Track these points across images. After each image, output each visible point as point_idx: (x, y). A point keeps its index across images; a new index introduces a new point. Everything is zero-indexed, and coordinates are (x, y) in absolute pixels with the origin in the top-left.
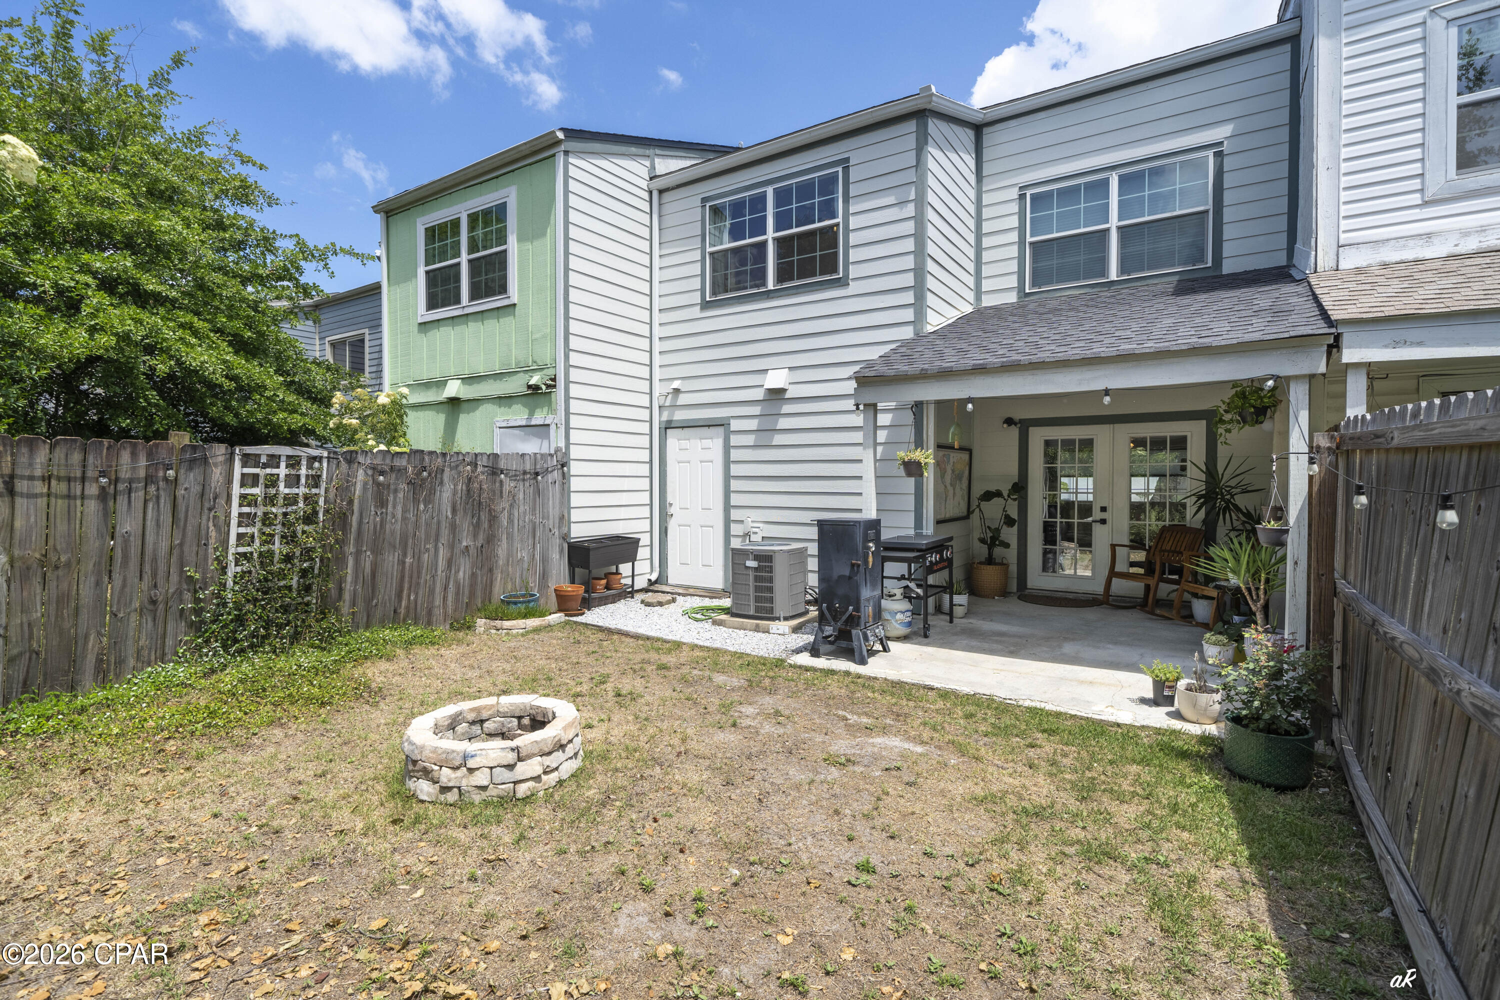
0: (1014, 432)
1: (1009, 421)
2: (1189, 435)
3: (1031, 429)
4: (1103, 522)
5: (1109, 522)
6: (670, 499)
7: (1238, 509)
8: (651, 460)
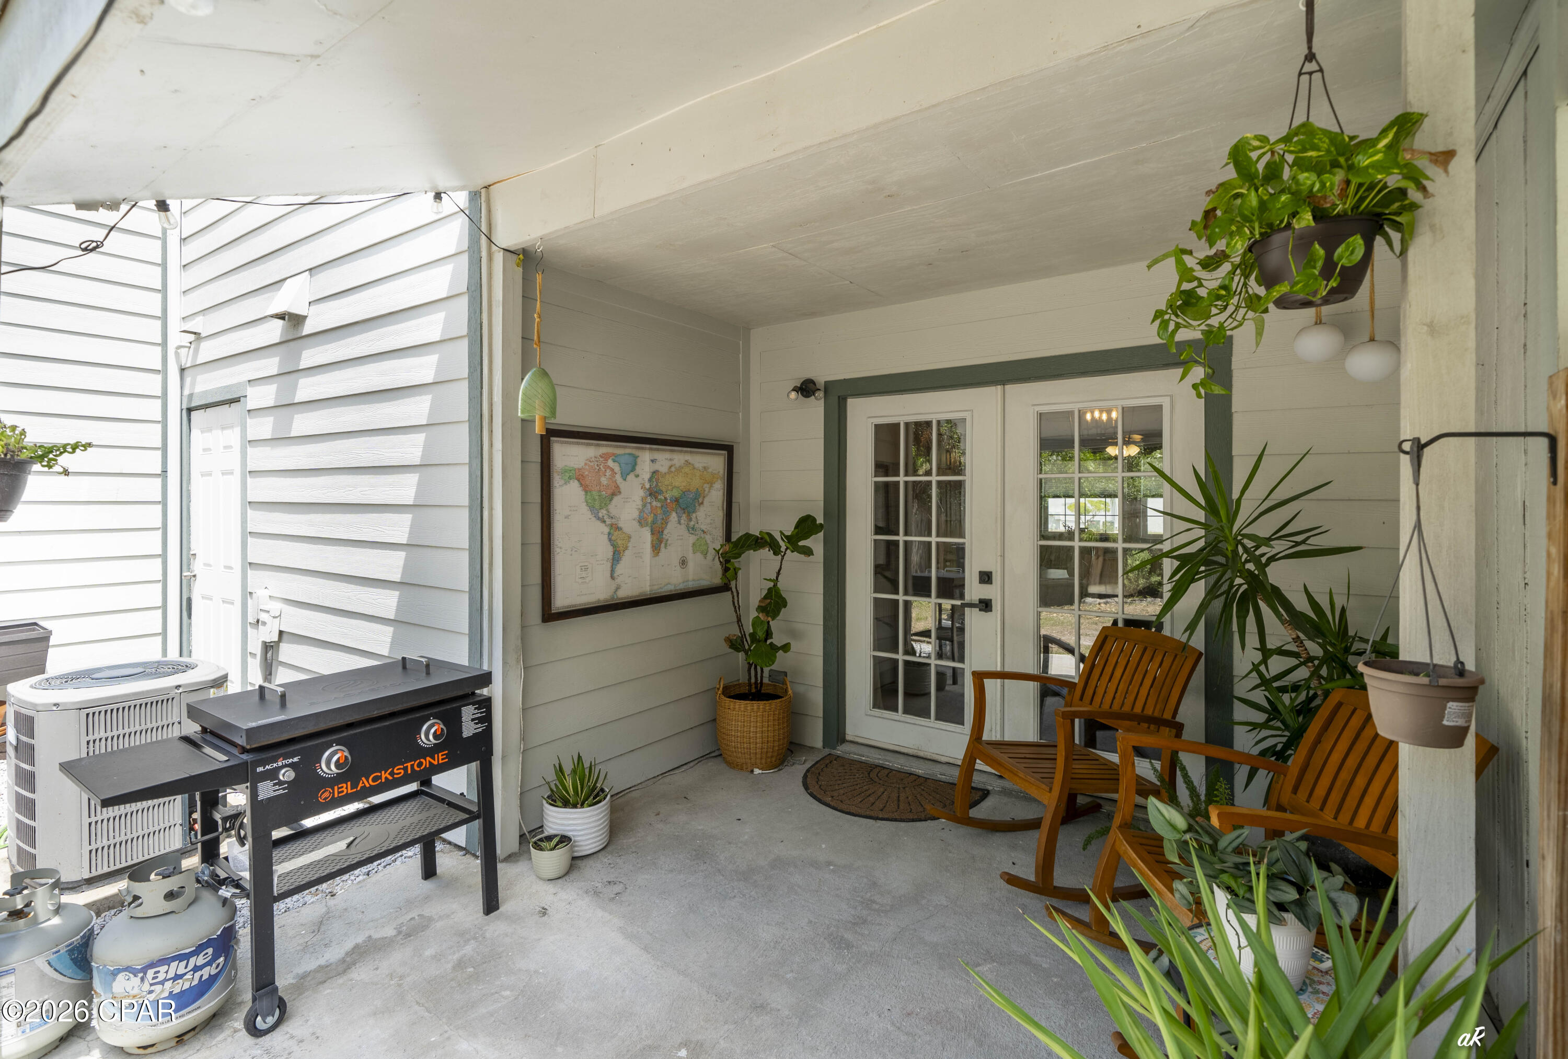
0: (816, 408)
1: (806, 389)
2: (1166, 403)
3: (851, 402)
4: (985, 605)
5: (997, 606)
6: (195, 548)
7: (1276, 596)
8: (165, 471)
